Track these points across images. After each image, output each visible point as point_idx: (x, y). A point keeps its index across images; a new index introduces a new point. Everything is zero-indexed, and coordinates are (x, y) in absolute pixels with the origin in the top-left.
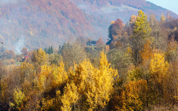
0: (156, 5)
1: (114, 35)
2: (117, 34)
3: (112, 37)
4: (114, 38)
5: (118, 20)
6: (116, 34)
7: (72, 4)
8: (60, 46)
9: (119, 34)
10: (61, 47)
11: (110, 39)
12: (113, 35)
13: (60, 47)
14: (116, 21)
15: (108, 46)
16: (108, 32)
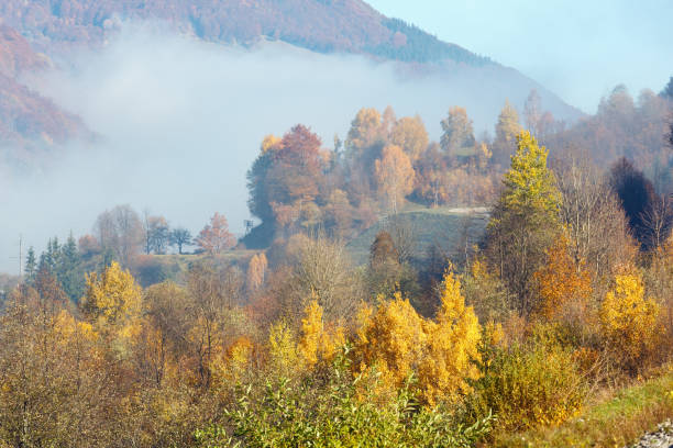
0: (435, 38)
1: (278, 201)
2: (295, 198)
3: (270, 211)
4: (283, 219)
5: (298, 129)
6: (288, 199)
7: (9, 39)
8: (31, 253)
9: (302, 196)
10: (37, 261)
11: (257, 222)
12: (274, 204)
13: (31, 260)
14: (287, 137)
15: (263, 256)
16: (248, 190)
